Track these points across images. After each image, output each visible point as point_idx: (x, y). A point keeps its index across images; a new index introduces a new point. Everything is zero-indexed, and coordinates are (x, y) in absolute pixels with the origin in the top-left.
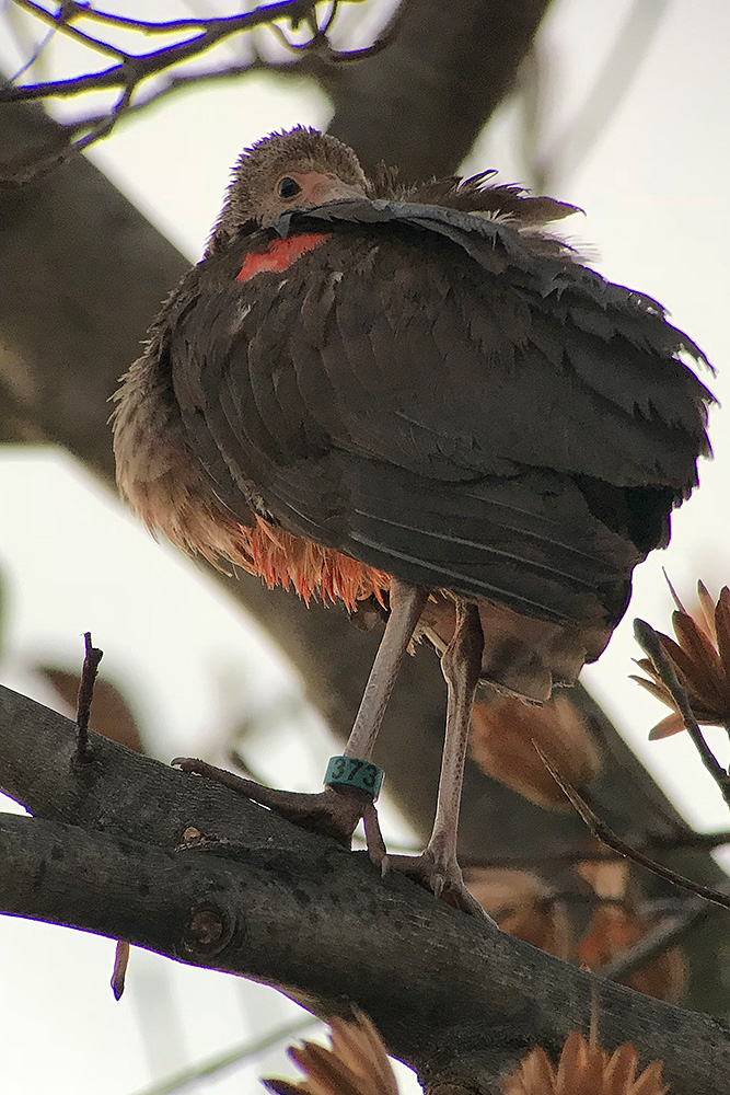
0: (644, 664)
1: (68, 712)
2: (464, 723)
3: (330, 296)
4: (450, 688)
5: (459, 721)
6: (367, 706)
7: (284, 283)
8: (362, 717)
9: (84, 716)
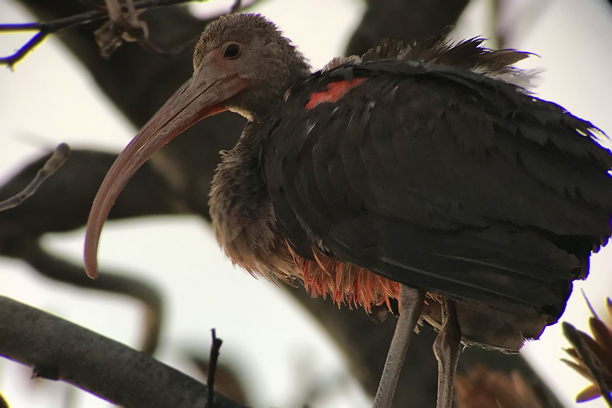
0: (570, 352)
1: (201, 379)
2: (449, 387)
3: (367, 116)
4: (440, 364)
5: (446, 385)
6: (386, 376)
7: (337, 109)
8: (383, 383)
9: (211, 381)
